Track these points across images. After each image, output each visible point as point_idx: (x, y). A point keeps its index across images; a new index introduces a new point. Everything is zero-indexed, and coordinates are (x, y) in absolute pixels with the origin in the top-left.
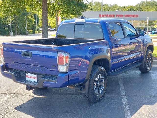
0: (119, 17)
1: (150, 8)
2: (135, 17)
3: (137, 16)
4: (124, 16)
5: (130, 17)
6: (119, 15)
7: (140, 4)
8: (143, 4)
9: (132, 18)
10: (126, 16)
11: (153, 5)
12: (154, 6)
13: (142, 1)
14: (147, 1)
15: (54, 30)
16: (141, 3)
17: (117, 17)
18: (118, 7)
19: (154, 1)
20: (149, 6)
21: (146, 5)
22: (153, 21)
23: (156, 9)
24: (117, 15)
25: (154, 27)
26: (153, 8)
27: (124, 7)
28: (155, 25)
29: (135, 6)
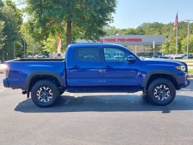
0: (121, 41)
1: (153, 30)
2: (138, 41)
3: (140, 40)
4: (126, 40)
5: (133, 42)
6: (121, 39)
7: (141, 26)
8: (145, 26)
9: (135, 42)
10: (128, 40)
11: (156, 27)
12: (158, 29)
13: (144, 23)
14: (150, 23)
15: (43, 57)
16: (143, 25)
17: (118, 41)
18: (117, 30)
19: (158, 23)
20: (152, 29)
21: (149, 27)
22: (158, 45)
23: (160, 32)
24: (119, 40)
25: (160, 52)
26: (157, 31)
27: (124, 30)
28: (160, 50)
29: (136, 29)
